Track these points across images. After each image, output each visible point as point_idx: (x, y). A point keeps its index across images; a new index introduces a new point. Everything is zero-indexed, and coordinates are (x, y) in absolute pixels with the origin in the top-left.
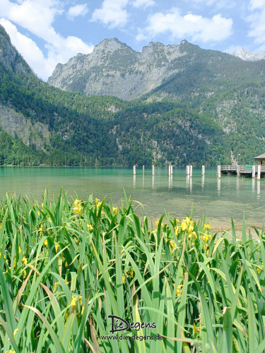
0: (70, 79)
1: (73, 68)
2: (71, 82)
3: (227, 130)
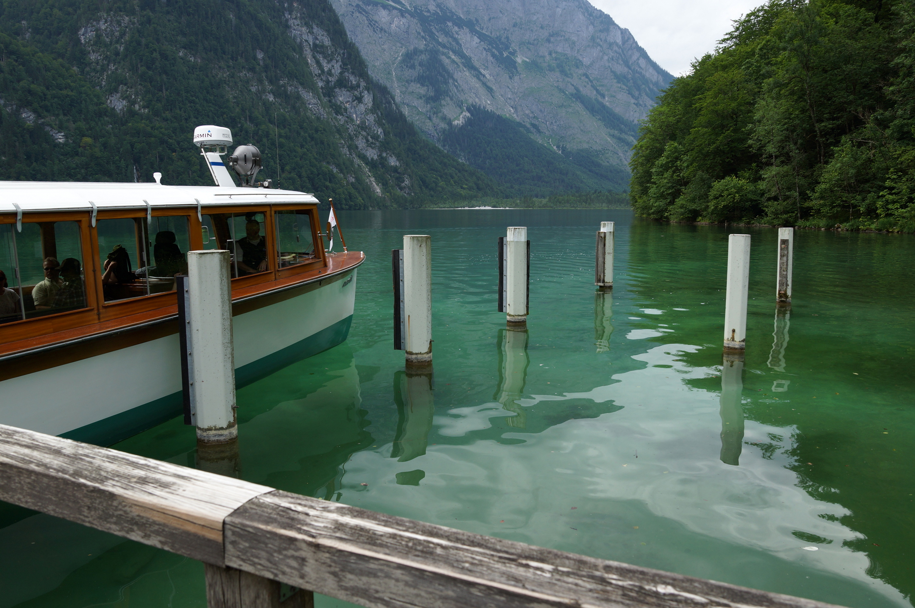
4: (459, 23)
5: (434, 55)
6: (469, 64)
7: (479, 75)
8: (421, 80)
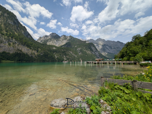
0: (43, 41)
3: (80, 54)
4: (106, 45)
5: (104, 48)
6: (107, 49)
7: (108, 49)
8: (103, 50)
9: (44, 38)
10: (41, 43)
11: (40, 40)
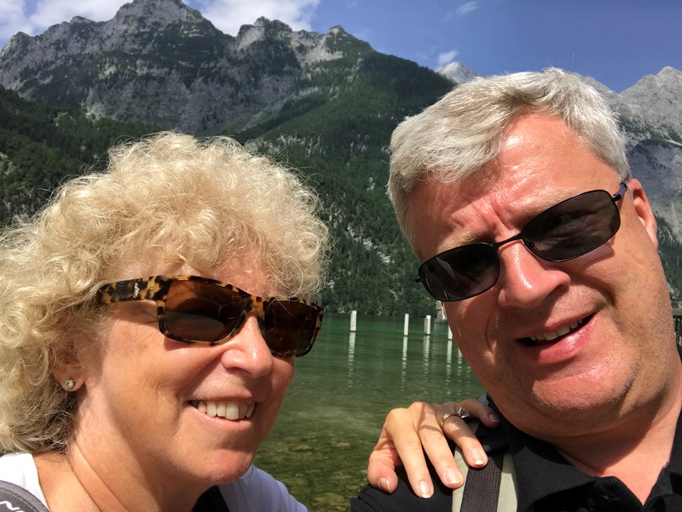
0: (48, 74)
1: (58, 49)
2: (47, 81)
9: (60, 45)
10: (26, 96)
11: (17, 69)
